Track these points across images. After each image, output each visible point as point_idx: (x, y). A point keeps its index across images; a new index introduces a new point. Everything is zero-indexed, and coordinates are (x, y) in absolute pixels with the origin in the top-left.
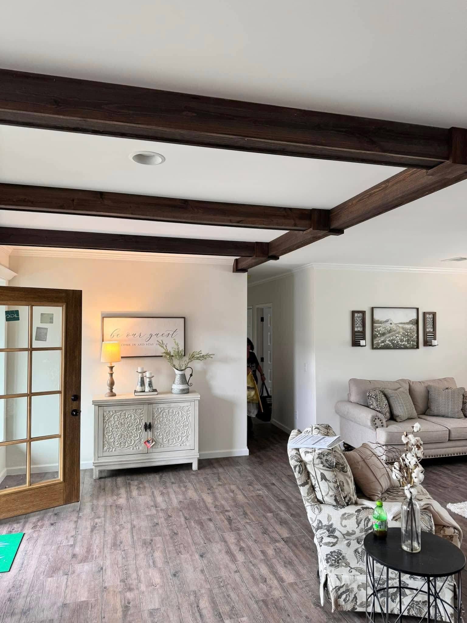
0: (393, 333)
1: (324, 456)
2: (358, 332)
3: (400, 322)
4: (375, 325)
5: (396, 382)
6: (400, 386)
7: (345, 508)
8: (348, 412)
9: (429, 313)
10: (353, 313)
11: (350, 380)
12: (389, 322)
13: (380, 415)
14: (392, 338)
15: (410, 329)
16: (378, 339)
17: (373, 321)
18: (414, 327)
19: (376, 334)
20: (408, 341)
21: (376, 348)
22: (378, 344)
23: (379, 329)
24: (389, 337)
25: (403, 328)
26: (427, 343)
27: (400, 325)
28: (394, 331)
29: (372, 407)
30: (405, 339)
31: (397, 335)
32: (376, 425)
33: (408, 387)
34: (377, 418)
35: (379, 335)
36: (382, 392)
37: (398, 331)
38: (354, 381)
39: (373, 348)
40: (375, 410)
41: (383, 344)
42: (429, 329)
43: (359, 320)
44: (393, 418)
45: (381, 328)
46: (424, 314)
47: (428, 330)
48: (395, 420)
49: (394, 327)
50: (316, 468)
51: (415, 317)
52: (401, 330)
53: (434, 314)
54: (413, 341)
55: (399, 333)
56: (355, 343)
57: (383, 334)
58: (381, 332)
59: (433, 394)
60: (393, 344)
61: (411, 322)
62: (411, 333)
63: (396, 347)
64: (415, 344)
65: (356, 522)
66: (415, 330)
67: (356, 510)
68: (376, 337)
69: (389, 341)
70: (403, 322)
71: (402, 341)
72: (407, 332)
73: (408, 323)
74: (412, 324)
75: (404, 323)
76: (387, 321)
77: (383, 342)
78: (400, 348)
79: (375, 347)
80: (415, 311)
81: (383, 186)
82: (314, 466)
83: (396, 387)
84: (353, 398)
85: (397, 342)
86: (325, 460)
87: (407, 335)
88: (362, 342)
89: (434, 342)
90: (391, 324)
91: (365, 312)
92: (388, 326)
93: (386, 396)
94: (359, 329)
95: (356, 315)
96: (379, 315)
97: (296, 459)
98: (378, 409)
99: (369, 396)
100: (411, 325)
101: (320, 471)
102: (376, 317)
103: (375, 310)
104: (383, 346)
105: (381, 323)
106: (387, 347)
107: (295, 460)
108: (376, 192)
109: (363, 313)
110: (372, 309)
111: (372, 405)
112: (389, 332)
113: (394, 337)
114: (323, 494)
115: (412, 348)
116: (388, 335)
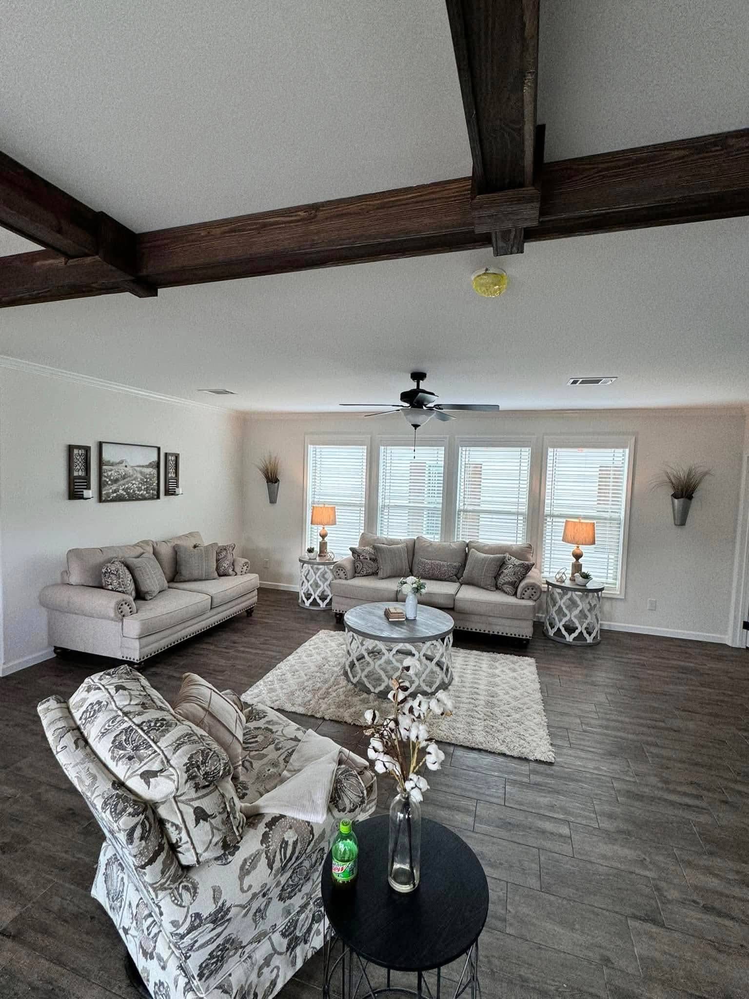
0: (129, 479)
1: (198, 767)
2: (79, 477)
3: (138, 464)
4: (104, 467)
5: (137, 545)
6: (142, 551)
7: (239, 848)
8: (69, 602)
9: (172, 454)
10: (71, 448)
11: (70, 551)
12: (124, 464)
13: (126, 597)
14: (127, 486)
15: (150, 474)
16: (108, 487)
17: (101, 462)
18: (155, 471)
19: (105, 481)
20: (147, 489)
21: (106, 501)
22: (108, 495)
23: (110, 473)
24: (124, 485)
25: (141, 473)
26: (168, 493)
27: (138, 469)
28: (129, 476)
29: (110, 587)
30: (143, 488)
31: (134, 482)
32: (123, 614)
33: (151, 550)
34: (124, 603)
35: (109, 482)
36: (123, 563)
37: (135, 476)
38: (75, 553)
39: (100, 500)
40: (115, 591)
41: (115, 495)
42: (172, 475)
43: (80, 460)
44: (140, 596)
45: (111, 473)
46: (166, 454)
47: (170, 475)
48: (144, 599)
49: (129, 470)
50: (183, 802)
51: (155, 459)
52: (139, 475)
53: (177, 457)
54: (154, 490)
55: (135, 479)
56: (74, 494)
57: (116, 481)
58: (112, 478)
59: (182, 555)
60: (128, 493)
61: (150, 466)
62: (151, 480)
63: (132, 498)
64: (155, 493)
65: (268, 864)
66: (156, 475)
67: (261, 838)
68: (105, 486)
69: (123, 489)
70: (141, 464)
71: (140, 489)
72: (147, 478)
73: (147, 466)
74: (152, 467)
75: (143, 466)
76: (121, 462)
77: (115, 491)
78: (137, 499)
79: (104, 499)
80: (156, 450)
81: (302, 213)
82: (176, 802)
83: (138, 554)
84: (74, 578)
85: (134, 491)
86: (204, 775)
87: (146, 482)
88: (87, 493)
89: (177, 491)
90: (126, 466)
91: (89, 448)
92: (122, 470)
93: (128, 567)
94: (80, 473)
95: (76, 451)
96: (109, 454)
97: (130, 810)
98: (120, 589)
99: (106, 572)
100: (151, 469)
101: (192, 806)
102: (106, 456)
103: (104, 446)
104: (116, 497)
105: (112, 465)
106: (120, 499)
107: (130, 814)
108: (280, 224)
109: (87, 449)
110: (100, 444)
111: (111, 584)
112: (124, 478)
113: (130, 485)
114: (199, 851)
115: (152, 498)
116: (122, 482)
